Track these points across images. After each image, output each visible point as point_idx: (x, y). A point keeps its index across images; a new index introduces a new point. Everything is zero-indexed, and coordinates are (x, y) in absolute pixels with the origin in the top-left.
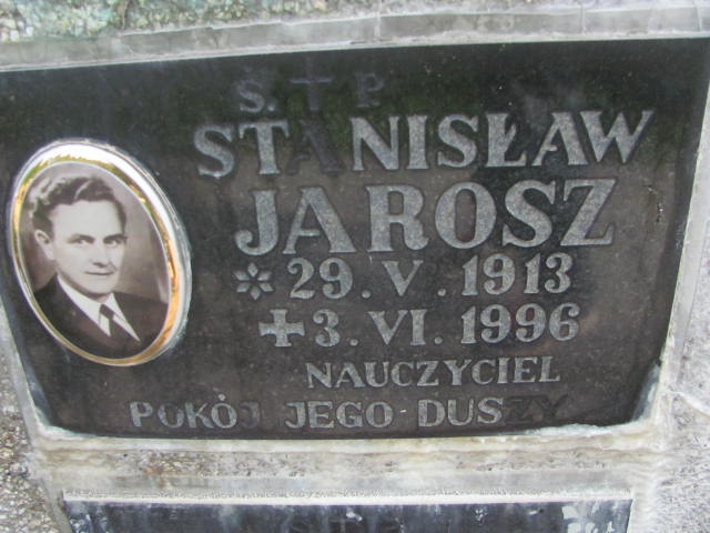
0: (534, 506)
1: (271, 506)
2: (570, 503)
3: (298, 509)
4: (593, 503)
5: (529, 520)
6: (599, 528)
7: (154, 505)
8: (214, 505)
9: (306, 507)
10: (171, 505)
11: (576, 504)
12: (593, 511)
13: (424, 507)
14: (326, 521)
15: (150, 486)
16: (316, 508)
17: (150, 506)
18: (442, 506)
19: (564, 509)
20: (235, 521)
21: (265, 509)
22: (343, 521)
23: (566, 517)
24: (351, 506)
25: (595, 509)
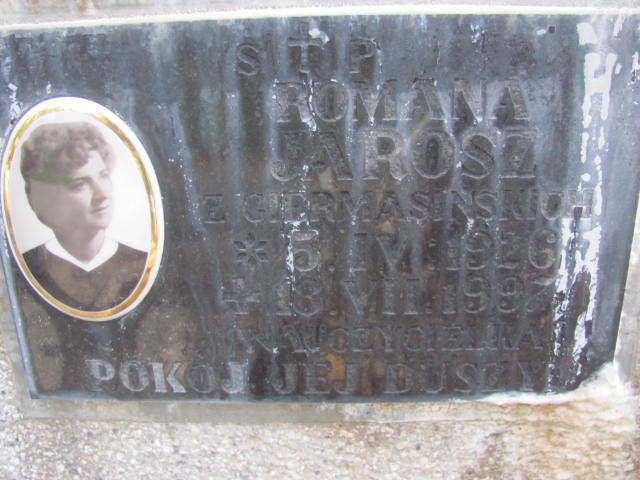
0: (541, 21)
1: (215, 22)
2: (586, 18)
3: (249, 24)
4: (615, 18)
5: (537, 46)
6: (623, 63)
7: (70, 30)
8: (144, 25)
9: (259, 20)
10: (91, 29)
11: (593, 20)
12: (615, 34)
13: (406, 18)
14: (283, 46)
15: (68, 11)
16: (272, 22)
17: (65, 34)
18: (429, 17)
19: (580, 27)
20: (169, 51)
21: (208, 25)
22: (304, 45)
23: (583, 41)
24: (316, 18)
25: (618, 27)
